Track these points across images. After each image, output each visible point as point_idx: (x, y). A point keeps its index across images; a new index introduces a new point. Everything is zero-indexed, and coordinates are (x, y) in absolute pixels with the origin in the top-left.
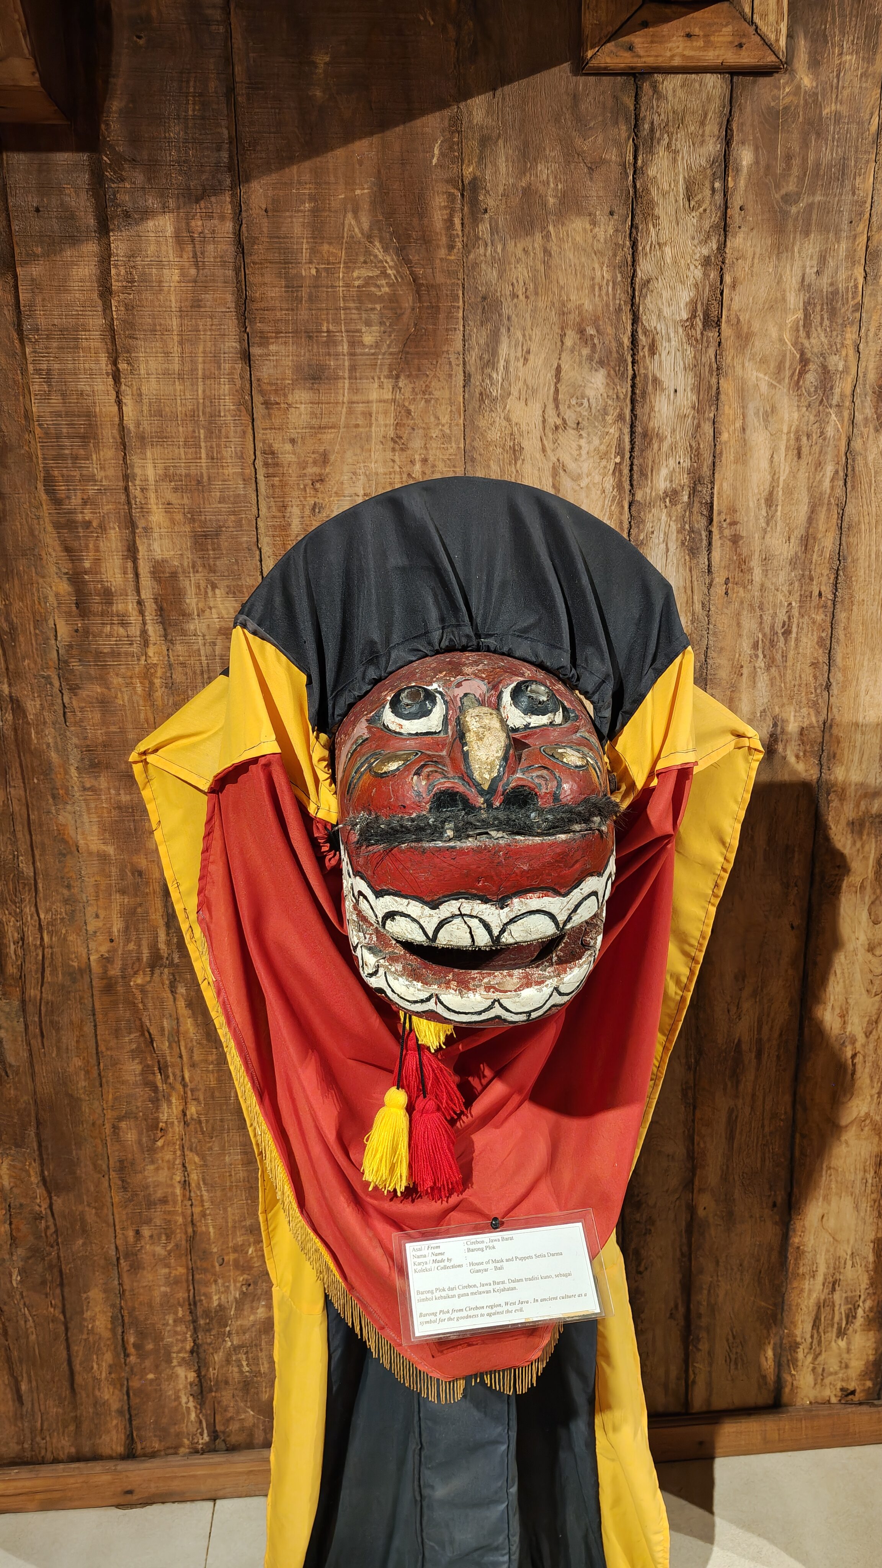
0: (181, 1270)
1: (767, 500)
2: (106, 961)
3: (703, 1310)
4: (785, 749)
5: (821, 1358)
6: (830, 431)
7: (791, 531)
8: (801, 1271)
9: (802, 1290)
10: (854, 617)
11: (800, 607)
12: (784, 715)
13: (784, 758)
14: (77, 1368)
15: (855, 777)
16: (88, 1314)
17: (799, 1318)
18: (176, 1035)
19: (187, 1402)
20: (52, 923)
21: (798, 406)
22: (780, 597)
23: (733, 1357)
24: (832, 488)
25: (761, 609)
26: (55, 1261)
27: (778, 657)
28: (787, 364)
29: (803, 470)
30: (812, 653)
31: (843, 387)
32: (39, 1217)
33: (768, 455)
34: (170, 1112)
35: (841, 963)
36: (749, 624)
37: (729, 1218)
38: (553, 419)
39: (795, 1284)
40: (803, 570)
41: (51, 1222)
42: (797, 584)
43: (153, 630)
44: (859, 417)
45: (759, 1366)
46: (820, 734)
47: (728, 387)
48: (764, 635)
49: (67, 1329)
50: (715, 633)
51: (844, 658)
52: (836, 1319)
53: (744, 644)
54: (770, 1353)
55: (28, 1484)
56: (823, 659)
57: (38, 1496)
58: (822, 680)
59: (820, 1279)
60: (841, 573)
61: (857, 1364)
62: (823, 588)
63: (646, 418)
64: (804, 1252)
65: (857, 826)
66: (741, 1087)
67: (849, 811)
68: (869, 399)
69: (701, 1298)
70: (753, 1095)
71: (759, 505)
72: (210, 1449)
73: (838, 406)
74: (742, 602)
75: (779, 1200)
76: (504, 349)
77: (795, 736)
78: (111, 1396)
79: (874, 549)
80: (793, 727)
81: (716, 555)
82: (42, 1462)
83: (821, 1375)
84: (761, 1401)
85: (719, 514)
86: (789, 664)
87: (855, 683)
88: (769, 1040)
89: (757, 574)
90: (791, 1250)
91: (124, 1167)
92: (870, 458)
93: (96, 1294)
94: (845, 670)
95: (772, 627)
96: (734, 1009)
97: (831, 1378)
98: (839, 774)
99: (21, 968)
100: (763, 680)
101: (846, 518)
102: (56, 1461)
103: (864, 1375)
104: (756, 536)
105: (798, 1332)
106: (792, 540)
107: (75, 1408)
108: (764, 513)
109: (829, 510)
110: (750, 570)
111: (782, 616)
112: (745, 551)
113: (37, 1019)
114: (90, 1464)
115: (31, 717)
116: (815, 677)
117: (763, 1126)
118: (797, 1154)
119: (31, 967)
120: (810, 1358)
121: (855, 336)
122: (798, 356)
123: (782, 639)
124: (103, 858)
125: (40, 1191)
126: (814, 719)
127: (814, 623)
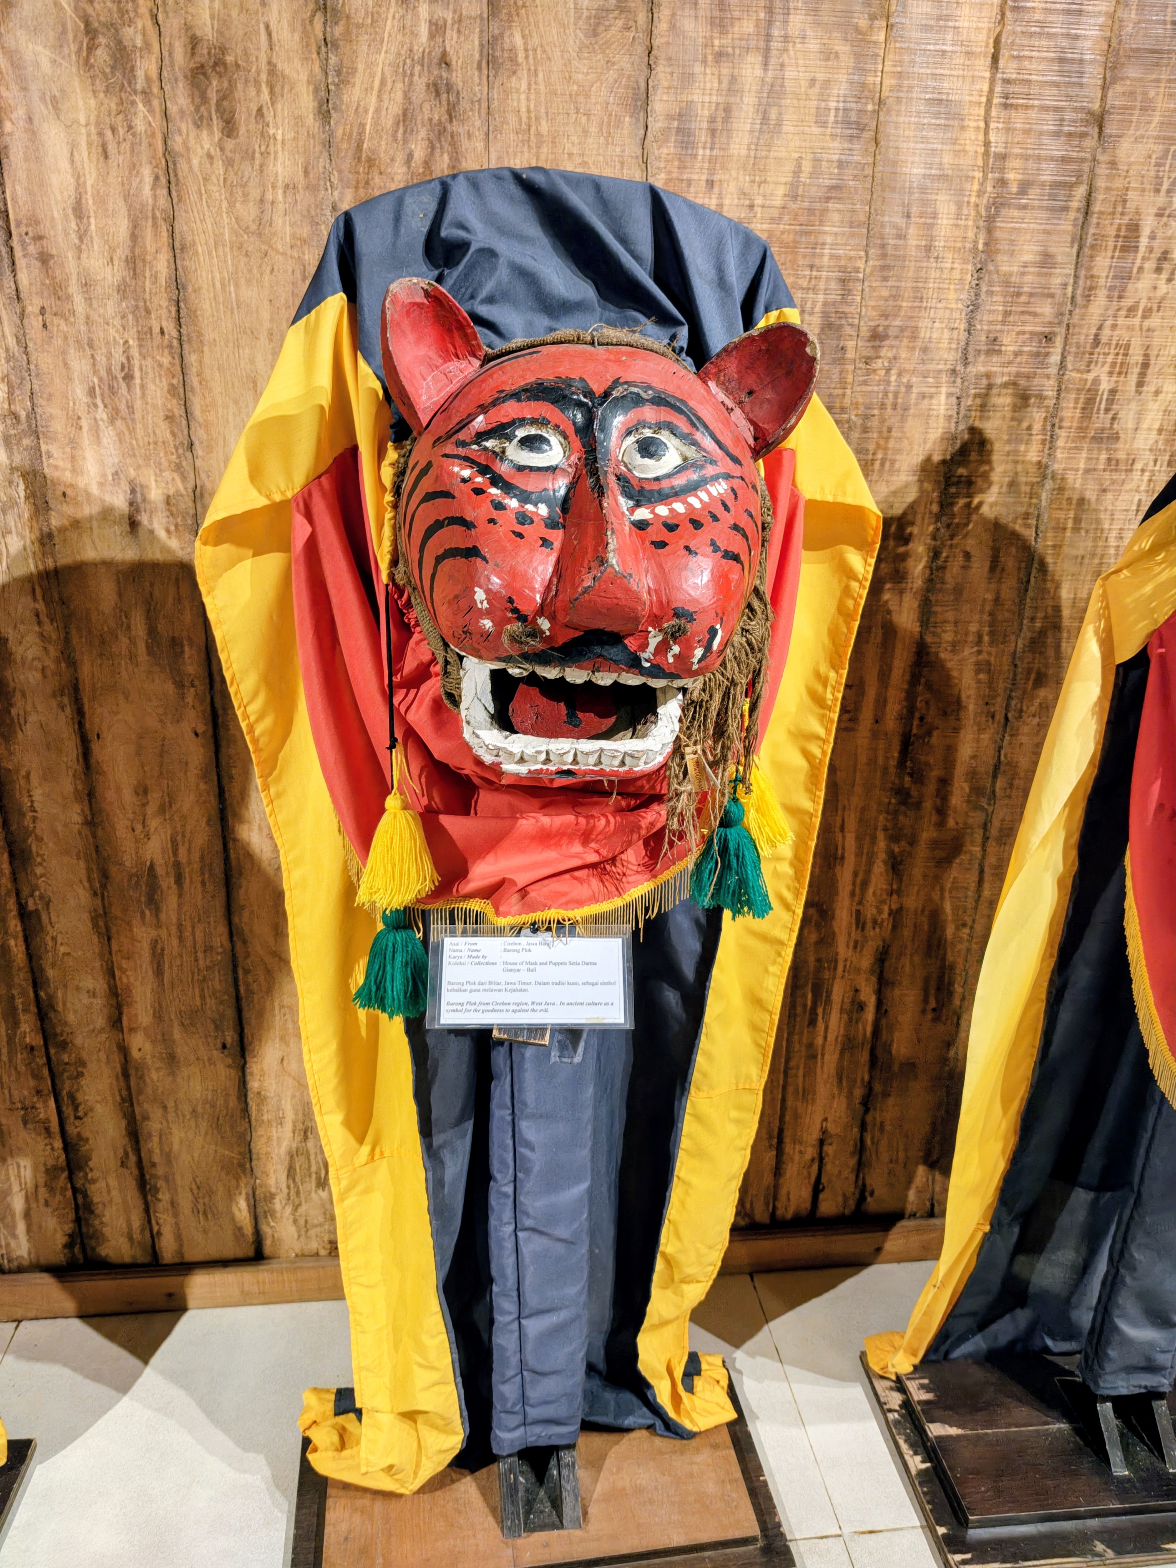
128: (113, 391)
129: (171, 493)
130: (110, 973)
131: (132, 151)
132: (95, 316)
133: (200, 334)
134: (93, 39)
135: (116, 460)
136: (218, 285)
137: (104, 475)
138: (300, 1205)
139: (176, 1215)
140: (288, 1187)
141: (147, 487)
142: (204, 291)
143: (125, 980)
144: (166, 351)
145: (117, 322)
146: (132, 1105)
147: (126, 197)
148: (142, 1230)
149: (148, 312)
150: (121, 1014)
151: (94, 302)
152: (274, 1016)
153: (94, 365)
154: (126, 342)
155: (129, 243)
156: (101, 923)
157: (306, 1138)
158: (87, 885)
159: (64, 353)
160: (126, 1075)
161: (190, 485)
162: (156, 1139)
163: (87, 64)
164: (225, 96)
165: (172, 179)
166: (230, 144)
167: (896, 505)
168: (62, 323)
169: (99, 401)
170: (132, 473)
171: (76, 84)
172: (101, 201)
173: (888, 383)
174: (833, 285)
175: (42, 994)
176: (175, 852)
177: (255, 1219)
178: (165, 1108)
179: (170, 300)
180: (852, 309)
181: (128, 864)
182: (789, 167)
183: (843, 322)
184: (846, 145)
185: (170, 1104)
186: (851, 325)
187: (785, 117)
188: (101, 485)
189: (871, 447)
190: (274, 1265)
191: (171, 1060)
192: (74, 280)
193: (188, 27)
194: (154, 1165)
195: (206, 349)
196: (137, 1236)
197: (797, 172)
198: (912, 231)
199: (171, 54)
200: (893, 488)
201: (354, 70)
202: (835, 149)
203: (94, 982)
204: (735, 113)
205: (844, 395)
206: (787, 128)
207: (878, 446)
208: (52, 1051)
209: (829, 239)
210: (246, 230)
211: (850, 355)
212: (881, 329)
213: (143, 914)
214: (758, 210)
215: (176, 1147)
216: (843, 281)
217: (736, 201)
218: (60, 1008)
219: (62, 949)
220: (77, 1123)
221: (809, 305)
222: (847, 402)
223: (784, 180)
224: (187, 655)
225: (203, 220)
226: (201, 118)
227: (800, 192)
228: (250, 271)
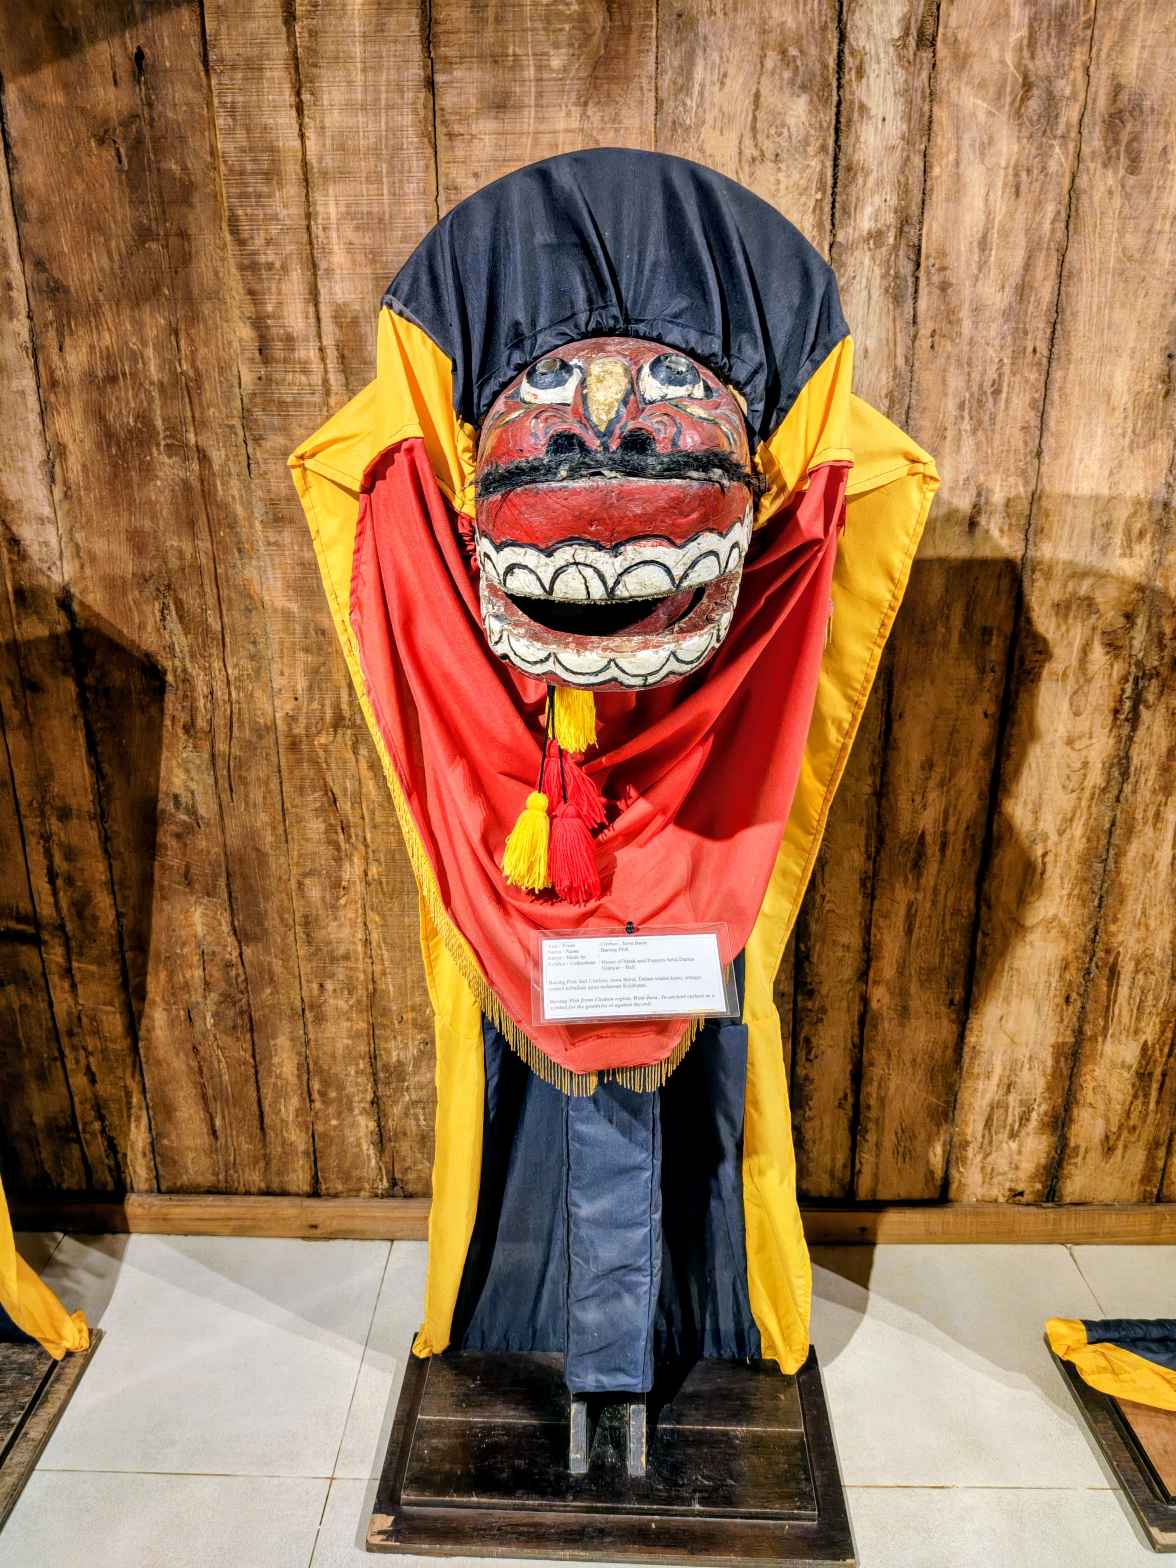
0: (362, 1025)
1: (980, 243)
2: (292, 719)
3: (872, 1102)
4: (988, 522)
5: (991, 1159)
6: (1053, 166)
7: (1005, 278)
8: (976, 1070)
9: (976, 1090)
10: (1070, 377)
11: (1013, 364)
12: (989, 484)
13: (987, 531)
14: (266, 1108)
15: (1064, 554)
16: (275, 1060)
17: (971, 1117)
18: (358, 798)
19: (368, 1150)
20: (238, 679)
21: (1019, 138)
22: (991, 352)
23: (901, 1150)
24: (1053, 231)
25: (969, 365)
26: (245, 1007)
27: (986, 418)
28: (1008, 89)
29: (1021, 208)
30: (1023, 416)
31: (1070, 114)
32: (229, 965)
33: (983, 192)
34: (351, 871)
35: (1036, 754)
36: (956, 381)
37: (904, 1012)
38: (750, 151)
39: (969, 1083)
40: (1017, 322)
41: (241, 971)
42: (1009, 338)
43: (335, 379)
44: (1086, 150)
45: (928, 1162)
46: (1027, 505)
47: (942, 114)
48: (972, 395)
49: (257, 1072)
50: (918, 391)
51: (1058, 422)
52: (1010, 1120)
53: (950, 405)
54: (939, 1149)
55: (223, 1211)
56: (1035, 422)
57: (232, 1223)
58: (1033, 446)
59: (995, 1079)
60: (1058, 327)
61: (1028, 1166)
62: (1038, 344)
63: (850, 150)
64: (980, 1052)
65: (1062, 609)
66: (923, 880)
67: (1055, 592)
68: (1097, 129)
69: (871, 1090)
70: (935, 890)
71: (971, 250)
72: (389, 1194)
73: (1063, 137)
74: (949, 358)
75: (957, 997)
76: (699, 73)
77: (1001, 508)
78: (298, 1139)
79: (1096, 300)
80: (998, 497)
81: (922, 304)
82: (236, 1193)
83: (989, 1174)
84: (927, 1195)
85: (928, 257)
86: (998, 427)
87: (1068, 450)
88: (955, 833)
89: (967, 327)
90: (966, 1049)
91: (308, 922)
92: (1096, 197)
93: (283, 1041)
94: (1058, 435)
95: (981, 387)
96: (918, 799)
97: (1000, 1178)
98: (1046, 551)
99: (210, 722)
100: (968, 444)
101: (1067, 266)
102: (248, 1193)
103: (1033, 1178)
104: (967, 283)
105: (969, 1131)
106: (1007, 289)
107: (265, 1146)
108: (976, 258)
109: (1048, 256)
110: (959, 321)
111: (992, 374)
112: (954, 301)
113: (225, 773)
114: (279, 1199)
115: (216, 468)
116: (1026, 443)
117: (943, 921)
118: (978, 951)
119: (220, 722)
120: (979, 1157)
121: (1085, 58)
122: (1021, 80)
123: (991, 399)
124: (287, 615)
125: (231, 940)
126: (1021, 490)
127: (1027, 381)
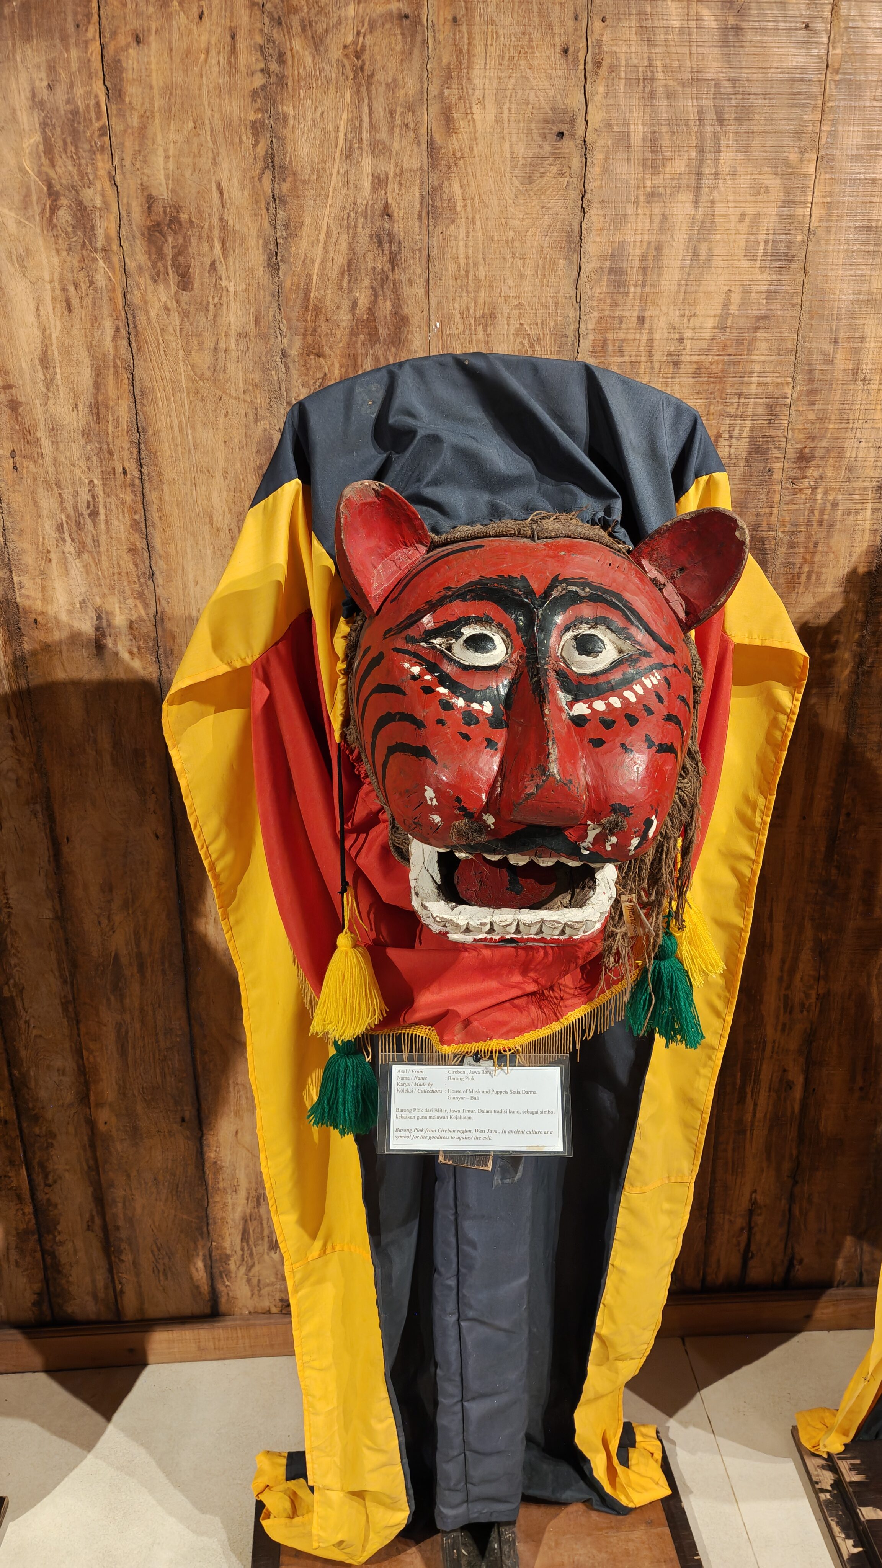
128: (79, 526)
129: (134, 618)
130: (78, 1052)
131: (94, 305)
132: (61, 458)
133: (159, 474)
134: (55, 200)
135: (83, 590)
136: (176, 429)
137: (73, 604)
138: (253, 1265)
139: (137, 1275)
140: (242, 1250)
141: (112, 613)
142: (162, 434)
143: (92, 1060)
144: (129, 490)
145: (83, 463)
146: (98, 1174)
147: (89, 348)
148: (106, 1288)
149: (111, 453)
150: (88, 1090)
151: (61, 445)
152: (228, 1092)
153: (62, 502)
154: (92, 481)
155: (92, 390)
156: (70, 1009)
157: (259, 1204)
158: (57, 974)
159: (33, 492)
160: (93, 1146)
161: (152, 611)
162: (120, 1205)
163: (51, 224)
164: (180, 251)
165: (132, 330)
166: (185, 296)
167: (822, 616)
168: (32, 465)
169: (66, 536)
170: (98, 601)
171: (41, 243)
172: (66, 351)
173: (815, 500)
174: (761, 411)
175: (16, 1072)
176: (138, 945)
177: (212, 1277)
178: (128, 1176)
179: (131, 442)
180: (779, 433)
181: (95, 954)
182: (719, 300)
183: (771, 445)
184: (774, 277)
185: (134, 1173)
186: (778, 448)
187: (716, 252)
188: (70, 612)
189: (798, 561)
190: (229, 1322)
191: (135, 1133)
192: (42, 425)
193: (143, 188)
194: (118, 1228)
195: (165, 487)
196: (101, 1295)
197: (726, 305)
198: (840, 356)
199: (129, 213)
200: (818, 600)
201: (301, 225)
202: (762, 281)
203: (64, 1061)
204: (666, 251)
205: (771, 514)
206: (717, 262)
207: (805, 560)
208: (25, 1125)
209: (757, 368)
210: (202, 377)
211: (777, 476)
212: (807, 450)
213: (108, 999)
214: (687, 342)
215: (139, 1211)
216: (770, 407)
217: (666, 335)
218: (32, 1085)
219: (35, 1032)
220: (47, 1190)
221: (737, 430)
222: (774, 519)
223: (713, 313)
224: (148, 765)
225: (161, 368)
226: (158, 273)
227: (729, 324)
228: (206, 414)
